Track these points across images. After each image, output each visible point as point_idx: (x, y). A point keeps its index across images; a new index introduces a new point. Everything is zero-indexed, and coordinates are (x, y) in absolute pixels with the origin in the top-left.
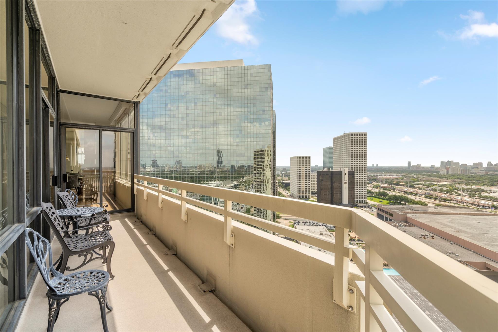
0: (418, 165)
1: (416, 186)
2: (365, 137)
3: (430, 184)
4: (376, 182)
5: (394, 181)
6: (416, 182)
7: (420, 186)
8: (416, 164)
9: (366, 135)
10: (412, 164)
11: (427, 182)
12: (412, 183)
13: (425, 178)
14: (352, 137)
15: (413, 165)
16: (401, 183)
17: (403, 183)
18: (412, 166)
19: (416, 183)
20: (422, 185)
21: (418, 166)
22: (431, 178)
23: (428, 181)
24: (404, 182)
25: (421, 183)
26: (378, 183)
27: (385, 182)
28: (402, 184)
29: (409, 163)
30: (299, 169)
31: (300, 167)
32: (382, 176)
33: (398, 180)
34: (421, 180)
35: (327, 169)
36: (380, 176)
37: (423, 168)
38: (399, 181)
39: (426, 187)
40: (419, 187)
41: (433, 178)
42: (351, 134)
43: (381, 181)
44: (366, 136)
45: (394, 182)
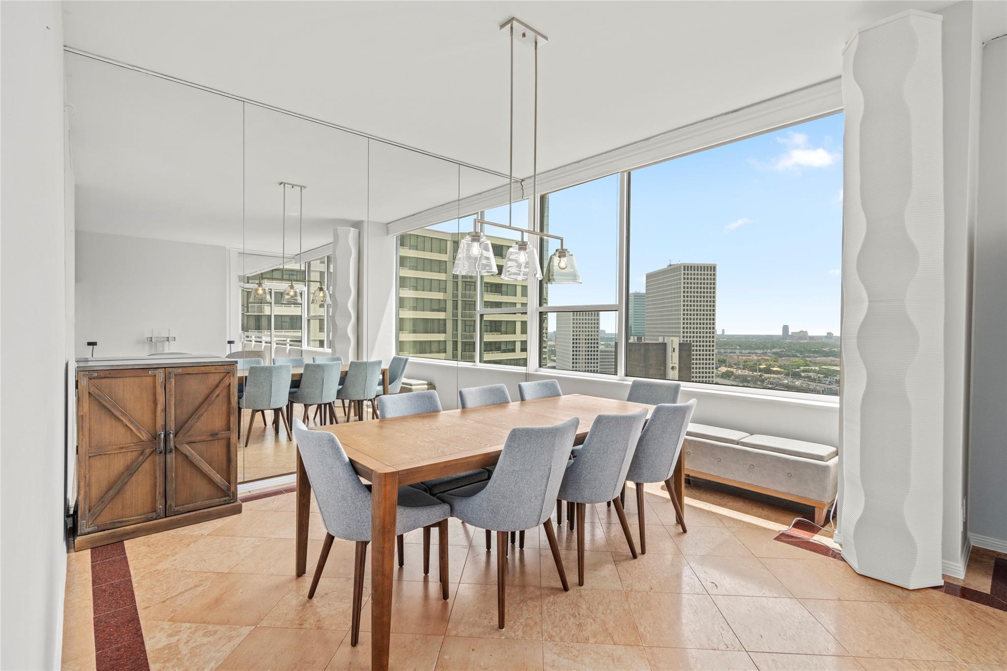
0: (802, 332)
1: (803, 374)
2: (712, 272)
3: (829, 370)
4: (726, 366)
5: (761, 365)
6: (802, 366)
7: (812, 374)
8: (799, 331)
9: (713, 268)
10: (791, 331)
11: (824, 367)
12: (795, 369)
13: (818, 359)
14: (686, 272)
15: (792, 333)
16: (775, 369)
17: (778, 369)
18: (790, 334)
19: (802, 368)
20: (813, 372)
21: (803, 335)
22: (830, 358)
23: (825, 365)
24: (780, 367)
25: (813, 368)
26: (729, 369)
27: (744, 366)
28: (777, 371)
29: (785, 328)
30: (575, 337)
31: (578, 333)
32: (735, 353)
33: (768, 363)
34: (810, 361)
35: (636, 338)
36: (731, 353)
37: (812, 338)
38: (770, 364)
39: (822, 376)
40: (809, 377)
41: (833, 359)
42: (684, 267)
43: (735, 364)
44: (714, 271)
45: (762, 367)
